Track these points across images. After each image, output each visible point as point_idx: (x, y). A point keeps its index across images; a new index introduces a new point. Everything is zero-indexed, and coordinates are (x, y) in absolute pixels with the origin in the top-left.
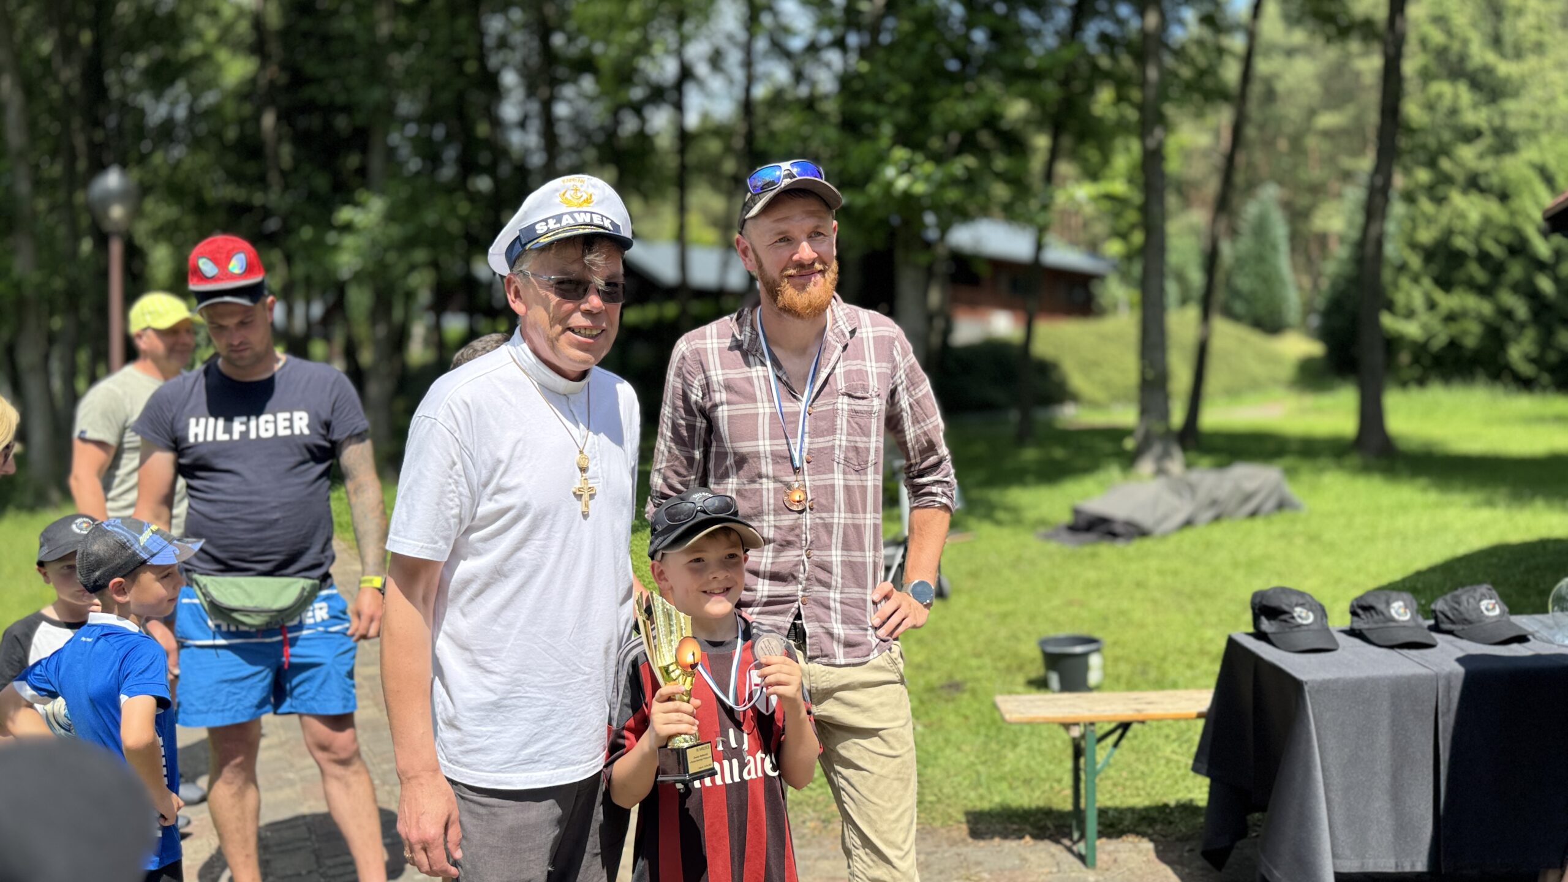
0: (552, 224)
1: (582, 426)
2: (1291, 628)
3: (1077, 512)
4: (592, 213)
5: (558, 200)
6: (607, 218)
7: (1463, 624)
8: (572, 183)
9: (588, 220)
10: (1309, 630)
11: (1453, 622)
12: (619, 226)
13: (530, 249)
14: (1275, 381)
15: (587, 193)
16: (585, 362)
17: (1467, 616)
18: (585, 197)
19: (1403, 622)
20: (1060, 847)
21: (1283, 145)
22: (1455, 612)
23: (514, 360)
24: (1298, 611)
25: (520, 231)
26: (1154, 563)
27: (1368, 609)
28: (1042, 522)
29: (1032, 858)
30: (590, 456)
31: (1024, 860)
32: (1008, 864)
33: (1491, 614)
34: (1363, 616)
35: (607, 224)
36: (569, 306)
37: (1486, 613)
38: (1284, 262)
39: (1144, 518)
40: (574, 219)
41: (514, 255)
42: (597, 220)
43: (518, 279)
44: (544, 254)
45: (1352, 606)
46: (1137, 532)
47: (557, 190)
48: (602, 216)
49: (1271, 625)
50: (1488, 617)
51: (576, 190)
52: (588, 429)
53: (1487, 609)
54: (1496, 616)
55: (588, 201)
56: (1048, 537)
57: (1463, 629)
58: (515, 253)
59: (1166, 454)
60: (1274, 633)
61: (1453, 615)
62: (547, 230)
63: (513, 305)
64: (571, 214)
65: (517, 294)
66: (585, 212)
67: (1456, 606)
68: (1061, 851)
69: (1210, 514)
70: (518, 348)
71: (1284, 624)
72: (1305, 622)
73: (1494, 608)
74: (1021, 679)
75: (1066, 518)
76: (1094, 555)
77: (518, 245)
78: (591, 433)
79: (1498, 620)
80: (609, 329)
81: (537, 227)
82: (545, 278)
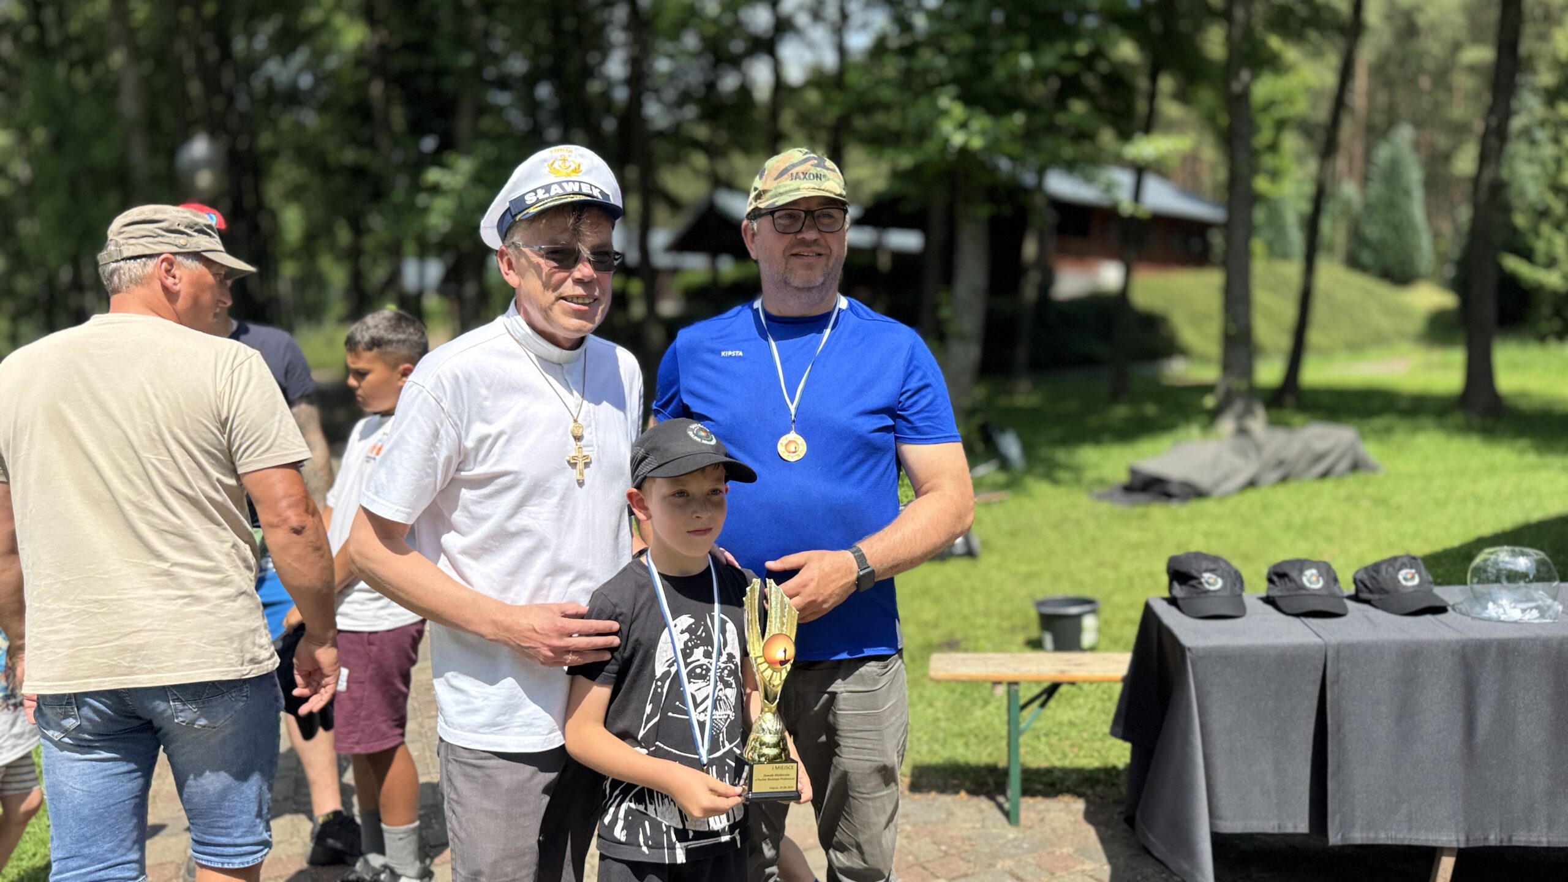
0: (541, 194)
1: (575, 392)
2: (1198, 593)
3: (1133, 472)
4: (580, 182)
5: (546, 170)
6: (596, 187)
7: (1380, 593)
8: (560, 153)
9: (577, 189)
10: (1215, 596)
11: (1371, 591)
12: (608, 195)
13: (520, 220)
14: (1402, 335)
15: (574, 162)
16: (579, 330)
17: (1384, 586)
18: (573, 167)
19: (1314, 590)
20: (992, 804)
21: (1425, 82)
22: (1374, 581)
23: (509, 332)
24: (1206, 576)
25: (510, 202)
26: (1203, 525)
27: (1282, 576)
28: (1101, 482)
29: (960, 813)
30: (584, 424)
31: (950, 814)
32: (934, 818)
33: (1410, 584)
34: (1278, 584)
35: (596, 193)
36: (561, 275)
37: (1404, 583)
38: (1417, 208)
39: (1202, 479)
40: (563, 188)
41: (506, 227)
42: (586, 189)
43: (510, 251)
44: (535, 224)
45: (1269, 574)
46: (1193, 492)
47: (545, 161)
48: (591, 185)
49: (1182, 590)
50: (1405, 587)
51: (564, 160)
52: (583, 397)
53: (1405, 579)
54: (1413, 586)
55: (577, 170)
56: (1101, 497)
57: (1380, 599)
58: (506, 225)
59: (1248, 412)
60: (1182, 599)
61: (1372, 584)
62: (536, 202)
63: (506, 277)
64: (560, 184)
65: (510, 266)
66: (574, 182)
67: (1375, 575)
68: (991, 808)
69: (1275, 475)
70: (512, 319)
71: (1192, 589)
72: (1212, 588)
73: (1413, 578)
74: (1021, 638)
75: (1123, 477)
76: (1144, 516)
77: (508, 217)
78: (585, 402)
79: (1416, 589)
80: (602, 299)
81: (527, 197)
82: (536, 248)
